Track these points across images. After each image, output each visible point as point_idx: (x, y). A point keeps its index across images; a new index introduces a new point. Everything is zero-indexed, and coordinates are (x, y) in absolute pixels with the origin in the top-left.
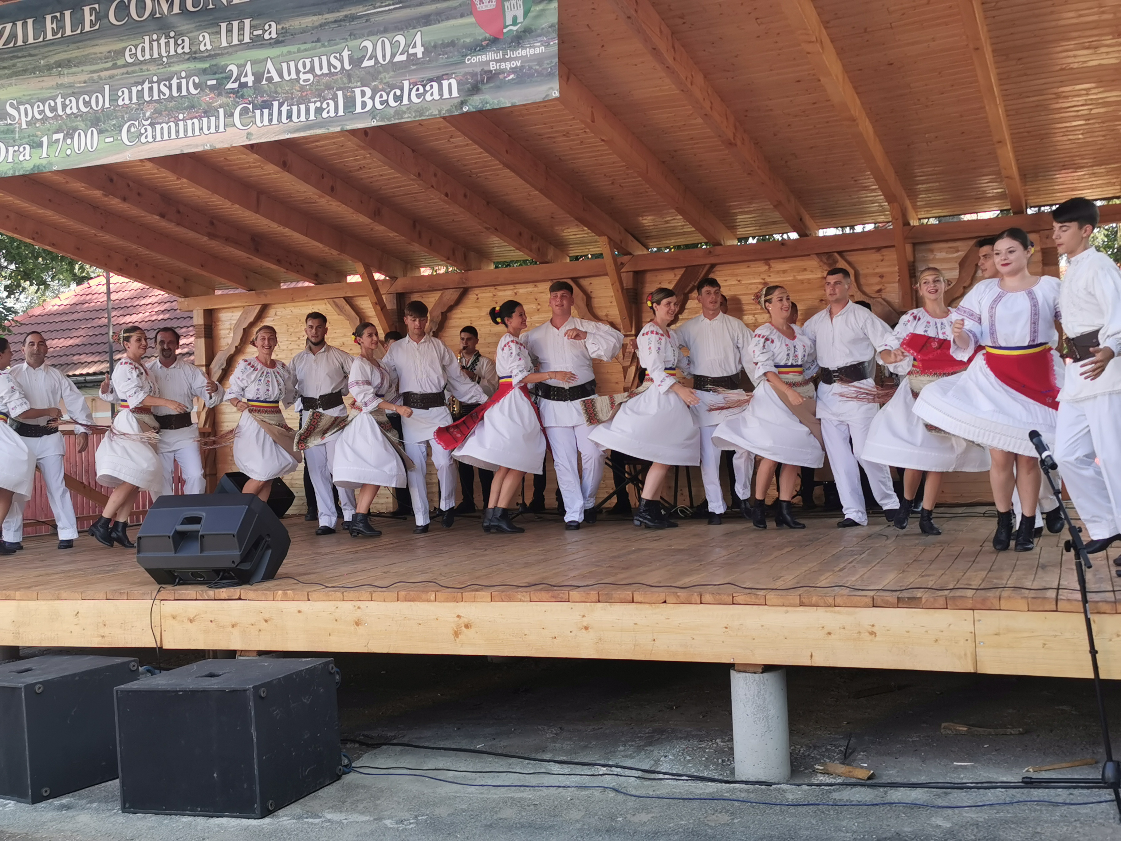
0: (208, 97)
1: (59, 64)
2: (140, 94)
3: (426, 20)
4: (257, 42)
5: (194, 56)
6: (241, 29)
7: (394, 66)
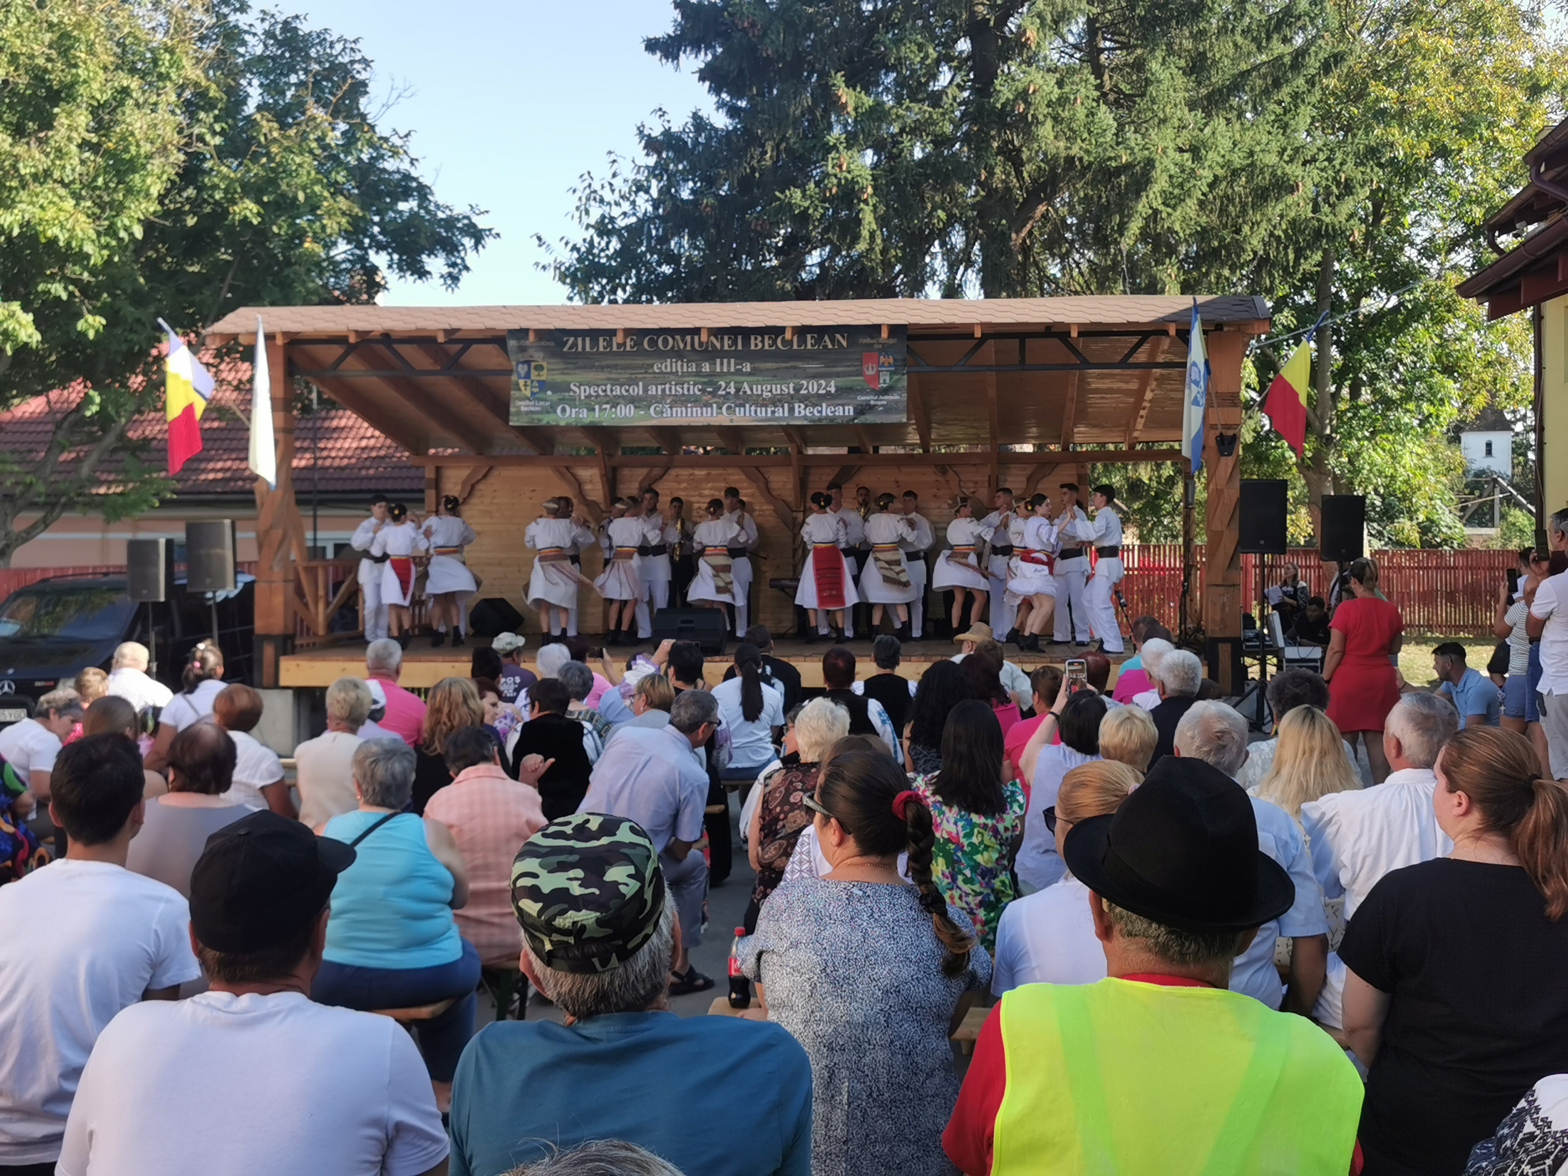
0: (706, 397)
1: (608, 367)
2: (663, 390)
3: (837, 375)
4: (739, 372)
5: (698, 374)
6: (729, 364)
7: (818, 395)
